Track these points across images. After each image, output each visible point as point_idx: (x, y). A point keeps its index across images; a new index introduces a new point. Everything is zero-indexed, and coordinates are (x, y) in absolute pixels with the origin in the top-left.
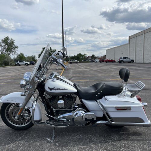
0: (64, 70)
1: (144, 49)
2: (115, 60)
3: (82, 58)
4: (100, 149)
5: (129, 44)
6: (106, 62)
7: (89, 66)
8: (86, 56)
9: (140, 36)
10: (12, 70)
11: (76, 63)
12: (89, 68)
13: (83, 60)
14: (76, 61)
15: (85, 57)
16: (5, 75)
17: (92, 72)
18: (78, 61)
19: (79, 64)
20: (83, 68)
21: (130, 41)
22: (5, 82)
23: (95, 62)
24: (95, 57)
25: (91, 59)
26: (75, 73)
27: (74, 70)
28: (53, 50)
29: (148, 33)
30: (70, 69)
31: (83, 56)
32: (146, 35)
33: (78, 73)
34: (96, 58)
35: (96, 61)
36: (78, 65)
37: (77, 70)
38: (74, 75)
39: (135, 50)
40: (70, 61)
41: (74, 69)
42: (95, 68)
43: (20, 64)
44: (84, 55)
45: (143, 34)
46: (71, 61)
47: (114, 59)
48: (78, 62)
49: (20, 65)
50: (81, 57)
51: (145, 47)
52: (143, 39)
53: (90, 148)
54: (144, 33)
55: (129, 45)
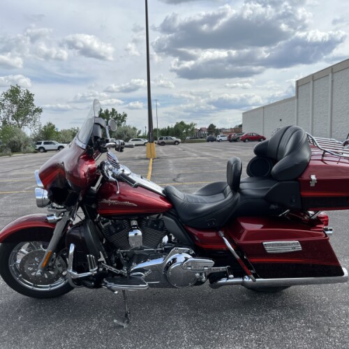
0: (151, 160)
1: (332, 109)
2: (265, 136)
3: (186, 133)
4: (296, 322)
5: (297, 98)
6: (245, 141)
7: (208, 151)
8: (196, 127)
9: (322, 79)
10: (33, 162)
11: (175, 143)
12: (207, 154)
13: (188, 138)
14: (175, 139)
15: (193, 129)
16: (22, 173)
17: (218, 163)
18: (180, 140)
19: (182, 146)
20: (195, 155)
21: (300, 92)
22: (29, 188)
23: (219, 141)
24: (217, 130)
25: (208, 135)
26: (180, 167)
27: (175, 160)
28: (120, 115)
29: (340, 72)
30: (166, 158)
31: (188, 127)
32: (337, 76)
33: (187, 166)
34: (218, 132)
35: (221, 138)
36: (180, 149)
37: (181, 159)
38: (181, 172)
39: (311, 112)
40: (161, 139)
41: (175, 158)
42: (223, 154)
43: (46, 149)
44: (192, 125)
45: (330, 75)
46: (163, 140)
47: (261, 134)
48: (179, 143)
49: (45, 151)
50: (184, 131)
51: (334, 105)
52: (330, 86)
53: (274, 320)
54: (332, 73)
55: (296, 100)
